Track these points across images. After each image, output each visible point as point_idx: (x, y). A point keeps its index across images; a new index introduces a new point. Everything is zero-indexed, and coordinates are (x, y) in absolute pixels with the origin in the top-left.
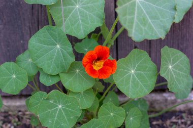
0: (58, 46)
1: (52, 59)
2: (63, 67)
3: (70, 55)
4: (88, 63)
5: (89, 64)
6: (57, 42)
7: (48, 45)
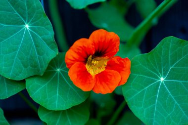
0: (27, 26)
1: (14, 50)
2: (35, 66)
3: (48, 45)
4: (75, 60)
5: (77, 64)
6: (25, 19)
7: (7, 24)
